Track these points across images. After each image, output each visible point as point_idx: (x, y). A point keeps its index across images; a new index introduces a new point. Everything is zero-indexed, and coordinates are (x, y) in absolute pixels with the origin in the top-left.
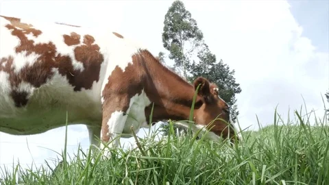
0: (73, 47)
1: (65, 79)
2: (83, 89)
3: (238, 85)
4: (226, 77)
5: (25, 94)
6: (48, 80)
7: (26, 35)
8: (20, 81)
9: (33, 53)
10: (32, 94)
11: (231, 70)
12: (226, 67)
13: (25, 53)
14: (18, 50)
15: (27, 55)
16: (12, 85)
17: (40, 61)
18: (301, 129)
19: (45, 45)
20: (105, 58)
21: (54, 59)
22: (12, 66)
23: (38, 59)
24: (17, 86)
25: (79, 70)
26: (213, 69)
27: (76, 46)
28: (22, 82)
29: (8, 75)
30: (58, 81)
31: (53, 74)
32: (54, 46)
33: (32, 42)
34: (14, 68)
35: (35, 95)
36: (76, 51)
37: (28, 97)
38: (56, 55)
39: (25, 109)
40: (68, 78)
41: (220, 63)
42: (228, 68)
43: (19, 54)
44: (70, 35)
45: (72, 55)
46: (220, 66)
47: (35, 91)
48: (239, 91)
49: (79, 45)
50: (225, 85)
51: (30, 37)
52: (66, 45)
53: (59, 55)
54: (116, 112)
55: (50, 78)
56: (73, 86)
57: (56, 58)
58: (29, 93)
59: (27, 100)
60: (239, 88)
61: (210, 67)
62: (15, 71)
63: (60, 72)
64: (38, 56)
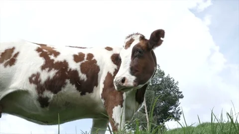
0: (79, 64)
1: (74, 87)
2: (87, 93)
3: (181, 92)
4: (172, 87)
5: (47, 99)
6: (62, 89)
7: (50, 56)
8: (44, 90)
9: (53, 69)
10: (51, 99)
11: (175, 82)
12: (172, 80)
13: (47, 69)
14: (43, 68)
15: (49, 71)
16: (39, 93)
17: (58, 75)
18: (231, 126)
19: (61, 62)
20: (101, 68)
21: (67, 73)
22: (39, 80)
23: (56, 73)
24: (42, 93)
25: (84, 80)
26: (162, 81)
27: (82, 62)
28: (46, 90)
29: (36, 86)
30: (70, 89)
31: (66, 84)
32: (67, 63)
33: (53, 60)
34: (40, 81)
35: (54, 99)
36: (82, 66)
37: (49, 101)
38: (68, 70)
39: (48, 109)
40: (76, 86)
41: (167, 77)
42: (174, 80)
43: (44, 70)
44: (78, 54)
45: (79, 69)
46: (168, 79)
47: (54, 97)
48: (182, 97)
49: (83, 62)
50: (172, 93)
51: (52, 57)
52: (75, 62)
53: (70, 69)
54: (115, 107)
55: (64, 87)
56: (80, 91)
57: (68, 72)
58: (50, 98)
59: (49, 103)
60: (182, 95)
61: (161, 79)
62: (41, 83)
63: (71, 83)
64: (56, 71)
